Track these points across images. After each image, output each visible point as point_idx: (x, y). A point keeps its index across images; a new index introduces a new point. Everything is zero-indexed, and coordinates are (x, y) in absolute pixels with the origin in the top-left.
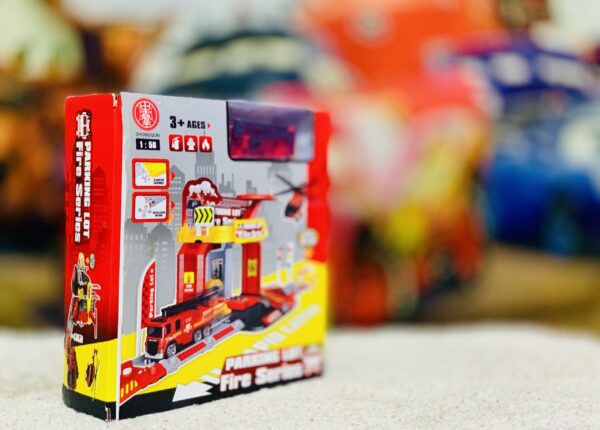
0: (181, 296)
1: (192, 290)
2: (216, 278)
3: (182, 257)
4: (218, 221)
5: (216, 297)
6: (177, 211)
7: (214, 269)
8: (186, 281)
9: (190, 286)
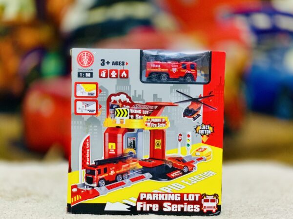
0: (107, 155)
1: (114, 153)
2: (131, 148)
3: (107, 134)
4: (132, 116)
5: (131, 158)
6: (104, 110)
7: (129, 142)
8: (110, 148)
9: (113, 150)
